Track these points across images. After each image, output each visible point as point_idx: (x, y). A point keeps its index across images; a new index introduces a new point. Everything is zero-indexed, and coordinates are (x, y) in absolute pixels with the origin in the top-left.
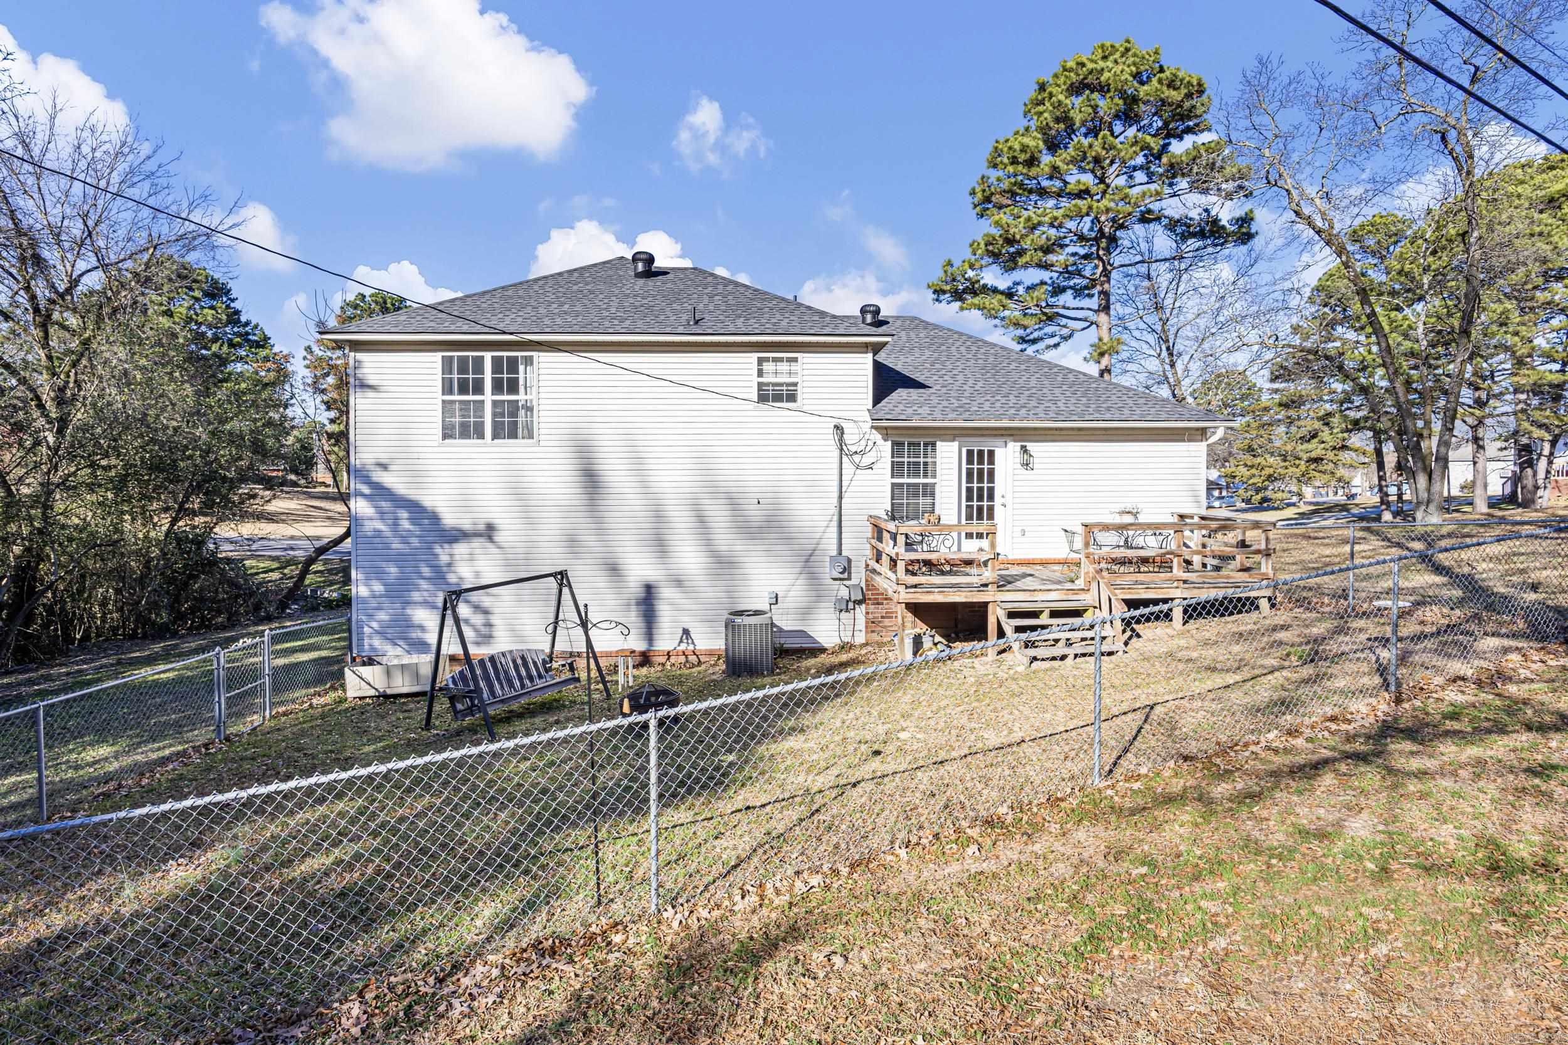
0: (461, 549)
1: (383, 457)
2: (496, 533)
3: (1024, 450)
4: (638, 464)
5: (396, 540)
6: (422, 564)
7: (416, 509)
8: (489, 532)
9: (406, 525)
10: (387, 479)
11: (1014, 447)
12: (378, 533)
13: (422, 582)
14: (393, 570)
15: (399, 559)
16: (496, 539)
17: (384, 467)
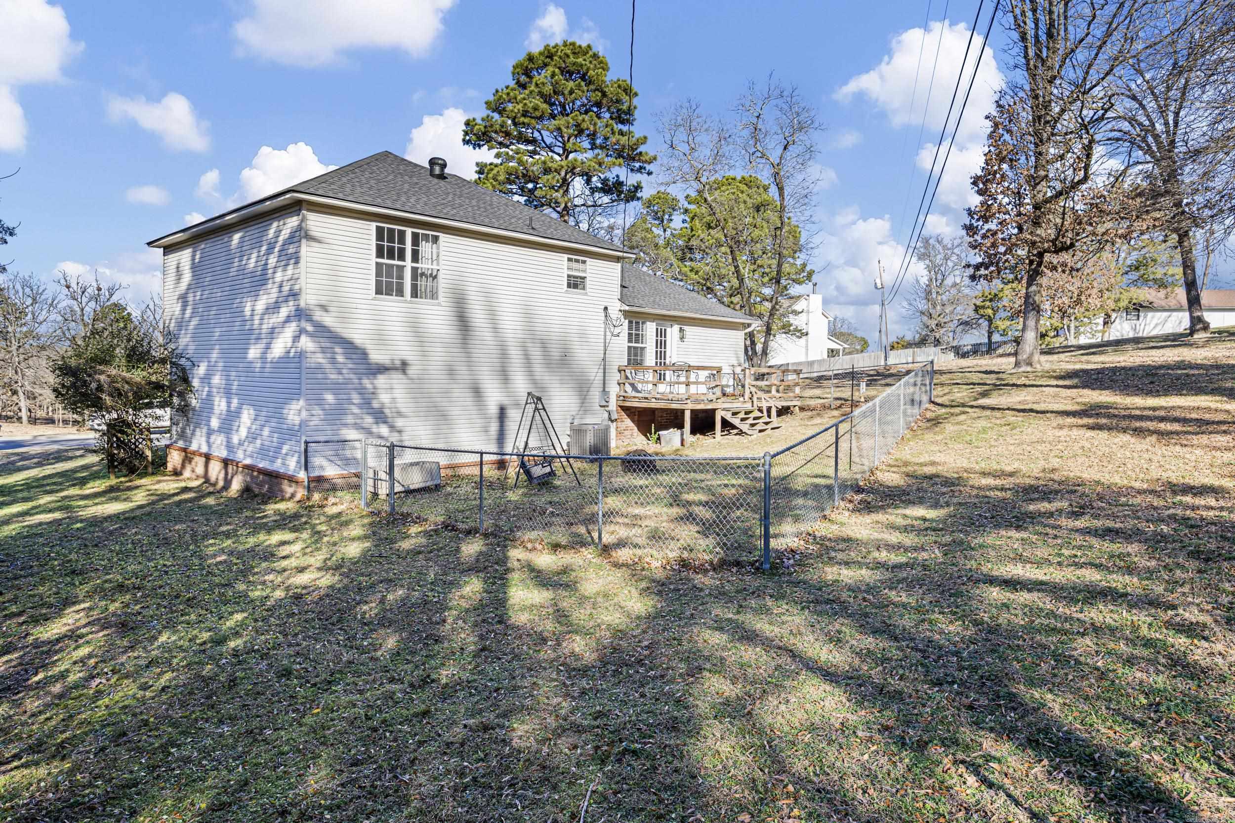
0: (381, 380)
1: (323, 300)
2: (408, 367)
3: (681, 330)
4: (492, 314)
5: (333, 371)
6: (353, 392)
7: (349, 346)
8: (404, 366)
9: (340, 358)
10: (328, 320)
11: (676, 328)
12: (319, 368)
13: (353, 407)
14: (329, 398)
15: (336, 388)
16: (409, 372)
17: (324, 308)
